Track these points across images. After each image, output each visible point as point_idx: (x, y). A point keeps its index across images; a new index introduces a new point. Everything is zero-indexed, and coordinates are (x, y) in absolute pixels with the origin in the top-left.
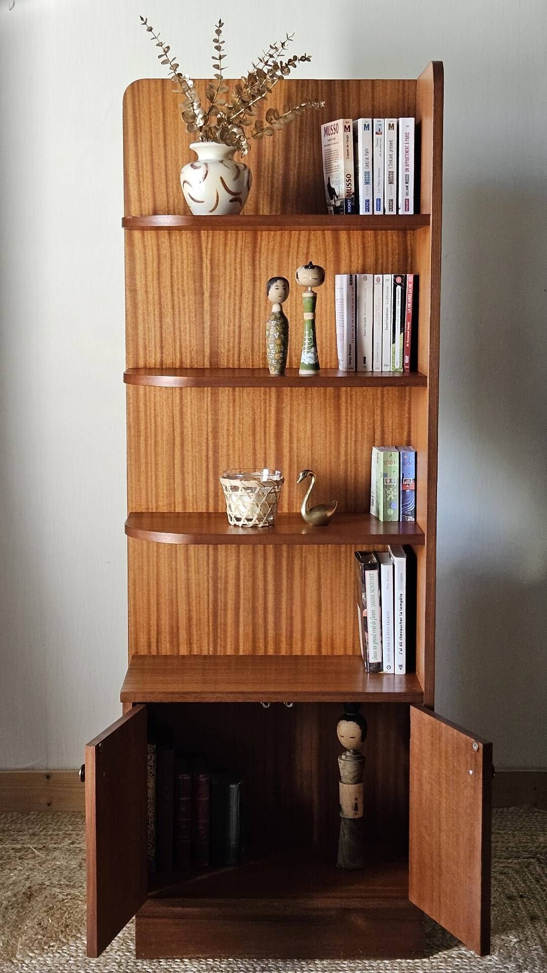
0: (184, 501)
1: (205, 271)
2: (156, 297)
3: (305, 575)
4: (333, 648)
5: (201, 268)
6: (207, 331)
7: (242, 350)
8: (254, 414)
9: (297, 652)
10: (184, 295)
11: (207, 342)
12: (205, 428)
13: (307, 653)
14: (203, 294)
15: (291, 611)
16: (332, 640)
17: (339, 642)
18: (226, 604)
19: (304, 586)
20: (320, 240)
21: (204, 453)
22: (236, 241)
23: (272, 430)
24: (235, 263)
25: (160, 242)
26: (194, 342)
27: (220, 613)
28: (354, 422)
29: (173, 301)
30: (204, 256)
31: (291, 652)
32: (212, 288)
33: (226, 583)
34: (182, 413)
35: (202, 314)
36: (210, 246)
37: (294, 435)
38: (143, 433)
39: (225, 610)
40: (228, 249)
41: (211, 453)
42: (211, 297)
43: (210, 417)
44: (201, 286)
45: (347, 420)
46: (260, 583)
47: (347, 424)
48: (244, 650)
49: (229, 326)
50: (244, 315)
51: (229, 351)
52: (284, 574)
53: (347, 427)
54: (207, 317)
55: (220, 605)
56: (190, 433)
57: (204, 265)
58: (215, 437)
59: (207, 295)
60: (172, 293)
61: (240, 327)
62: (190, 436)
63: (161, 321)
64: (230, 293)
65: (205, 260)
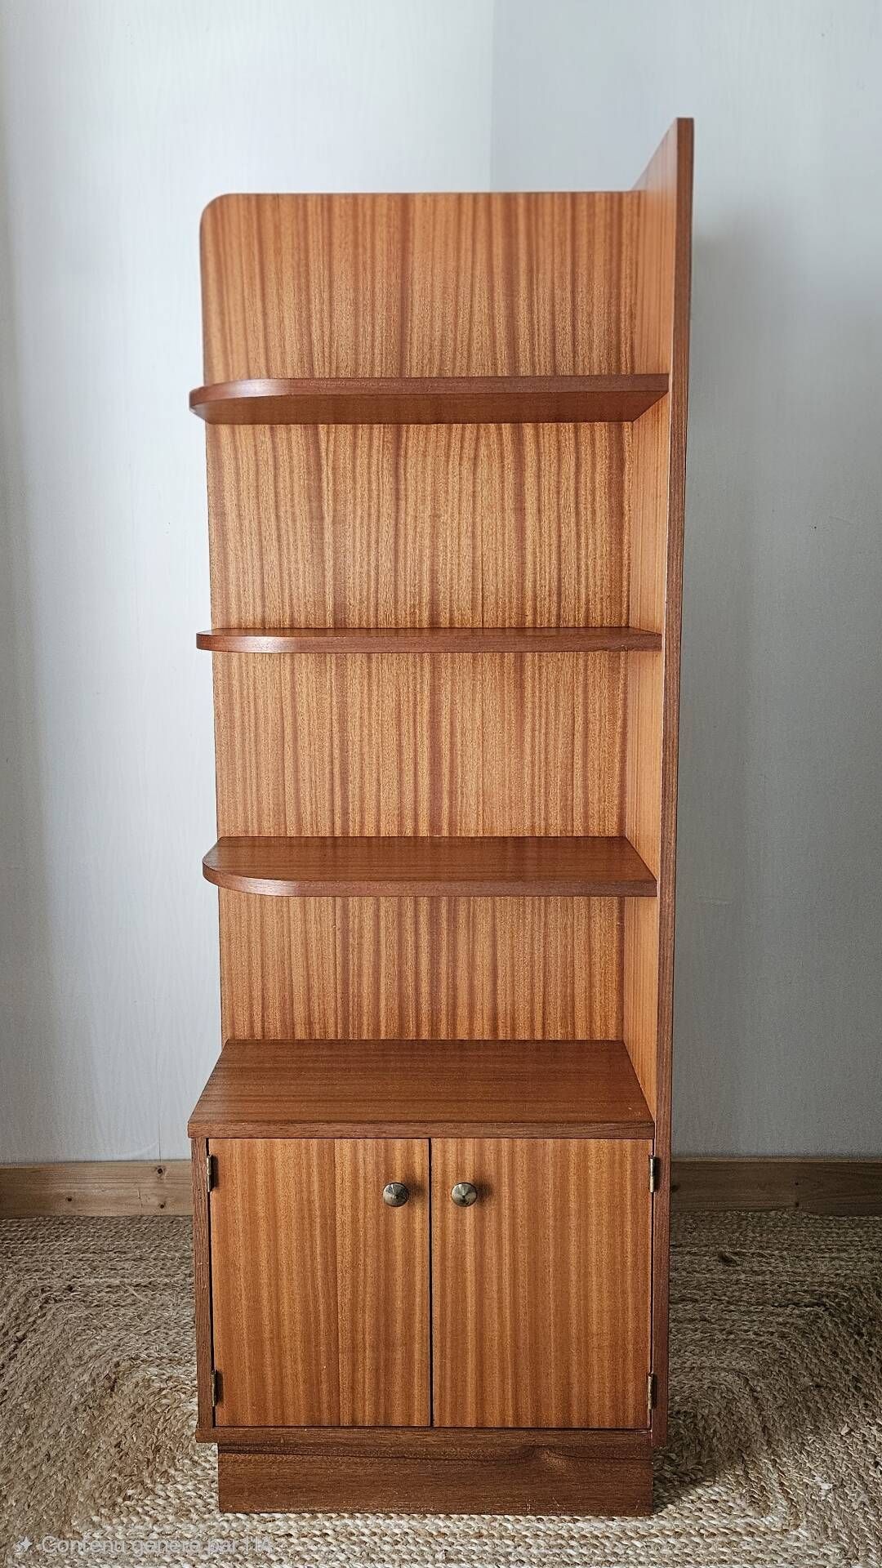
0: (299, 819)
1: (325, 484)
2: (254, 524)
3: (474, 925)
4: (514, 1030)
5: (320, 480)
6: (329, 574)
7: (381, 601)
8: (399, 696)
9: (463, 1035)
10: (294, 521)
11: (329, 589)
12: (327, 715)
13: (477, 1037)
14: (322, 518)
15: (454, 977)
16: (513, 1019)
17: (522, 1021)
18: (360, 966)
19: (472, 940)
20: (494, 436)
21: (327, 751)
22: (371, 440)
23: (425, 718)
24: (369, 473)
25: (258, 441)
26: (310, 590)
27: (352, 978)
28: (544, 706)
29: (278, 529)
30: (324, 462)
31: (455, 1036)
32: (335, 510)
33: (361, 937)
34: (293, 693)
35: (322, 549)
36: (331, 448)
37: (458, 725)
38: (238, 723)
39: (360, 976)
40: (358, 451)
41: (336, 752)
42: (334, 522)
43: (335, 699)
44: (320, 507)
45: (533, 702)
46: (409, 938)
47: (533, 708)
48: (387, 1033)
49: (361, 567)
50: (383, 550)
51: (361, 602)
52: (444, 924)
53: (533, 714)
54: (329, 553)
55: (353, 969)
56: (306, 722)
57: (324, 476)
58: (343, 730)
59: (328, 520)
60: (278, 517)
61: (377, 567)
62: (306, 727)
63: (261, 559)
64: (362, 518)
65: (325, 468)
